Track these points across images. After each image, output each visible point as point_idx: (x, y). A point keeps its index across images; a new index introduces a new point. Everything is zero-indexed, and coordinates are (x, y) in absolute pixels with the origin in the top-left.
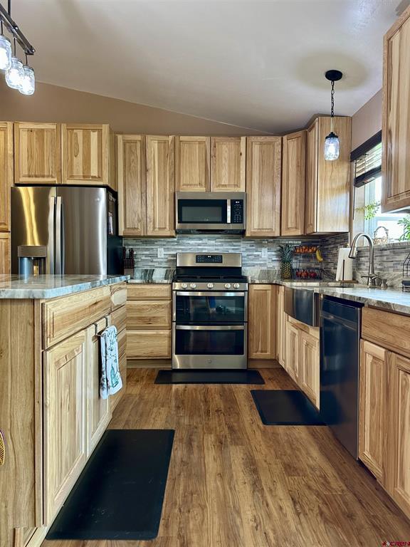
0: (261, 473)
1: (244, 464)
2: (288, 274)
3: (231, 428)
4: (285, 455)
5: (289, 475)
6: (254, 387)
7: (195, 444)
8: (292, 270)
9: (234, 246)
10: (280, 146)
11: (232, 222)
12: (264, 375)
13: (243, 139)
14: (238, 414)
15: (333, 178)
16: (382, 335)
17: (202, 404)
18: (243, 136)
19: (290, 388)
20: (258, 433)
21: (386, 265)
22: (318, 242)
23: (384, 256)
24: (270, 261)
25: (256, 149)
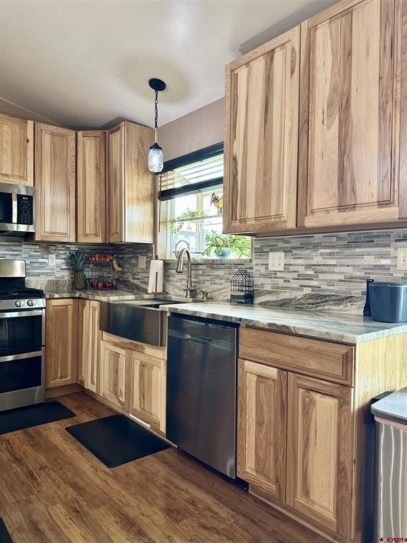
0: (149, 532)
1: (122, 528)
2: (81, 285)
3: (74, 486)
4: (157, 498)
5: (178, 521)
6: (68, 423)
7: (44, 527)
8: (85, 280)
9: (13, 251)
10: (74, 142)
11: (19, 222)
12: (69, 404)
13: (30, 123)
14: (70, 464)
15: (139, 188)
16: (273, 356)
17: (14, 465)
18: (31, 120)
19: (106, 415)
20: (110, 481)
21: (201, 278)
22: (110, 250)
23: (198, 270)
24: (59, 269)
25: (46, 140)
